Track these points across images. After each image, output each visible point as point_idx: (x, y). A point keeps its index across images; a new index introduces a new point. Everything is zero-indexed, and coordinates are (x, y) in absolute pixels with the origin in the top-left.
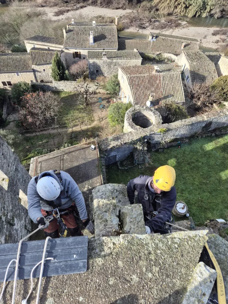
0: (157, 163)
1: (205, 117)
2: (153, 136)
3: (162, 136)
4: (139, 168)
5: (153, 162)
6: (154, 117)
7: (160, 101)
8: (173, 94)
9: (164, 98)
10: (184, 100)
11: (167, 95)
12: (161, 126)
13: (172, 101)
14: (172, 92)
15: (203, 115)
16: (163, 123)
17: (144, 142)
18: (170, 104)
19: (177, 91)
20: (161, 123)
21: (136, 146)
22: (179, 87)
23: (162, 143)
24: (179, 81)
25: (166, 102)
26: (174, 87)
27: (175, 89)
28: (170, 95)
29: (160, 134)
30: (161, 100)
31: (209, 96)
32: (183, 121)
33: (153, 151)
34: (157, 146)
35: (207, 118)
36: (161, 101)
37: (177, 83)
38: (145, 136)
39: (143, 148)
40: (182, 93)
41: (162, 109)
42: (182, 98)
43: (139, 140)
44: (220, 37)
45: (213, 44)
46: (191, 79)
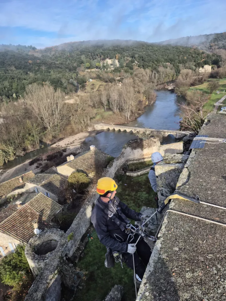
0: (90, 267)
2: (67, 249)
3: (73, 242)
4: (80, 289)
5: (86, 271)
6: (53, 234)
7: (44, 222)
10: (62, 207)
12: (66, 235)
13: (54, 215)
16: (65, 233)
17: (65, 261)
18: (54, 217)
22: (49, 202)
23: (77, 248)
24: (46, 198)
26: (46, 204)
32: (77, 218)
33: (77, 262)
34: (77, 255)
37: (45, 200)
38: (61, 255)
40: (56, 203)
41: (52, 226)
42: (59, 206)
44: (37, 163)
45: (36, 170)
46: (51, 192)
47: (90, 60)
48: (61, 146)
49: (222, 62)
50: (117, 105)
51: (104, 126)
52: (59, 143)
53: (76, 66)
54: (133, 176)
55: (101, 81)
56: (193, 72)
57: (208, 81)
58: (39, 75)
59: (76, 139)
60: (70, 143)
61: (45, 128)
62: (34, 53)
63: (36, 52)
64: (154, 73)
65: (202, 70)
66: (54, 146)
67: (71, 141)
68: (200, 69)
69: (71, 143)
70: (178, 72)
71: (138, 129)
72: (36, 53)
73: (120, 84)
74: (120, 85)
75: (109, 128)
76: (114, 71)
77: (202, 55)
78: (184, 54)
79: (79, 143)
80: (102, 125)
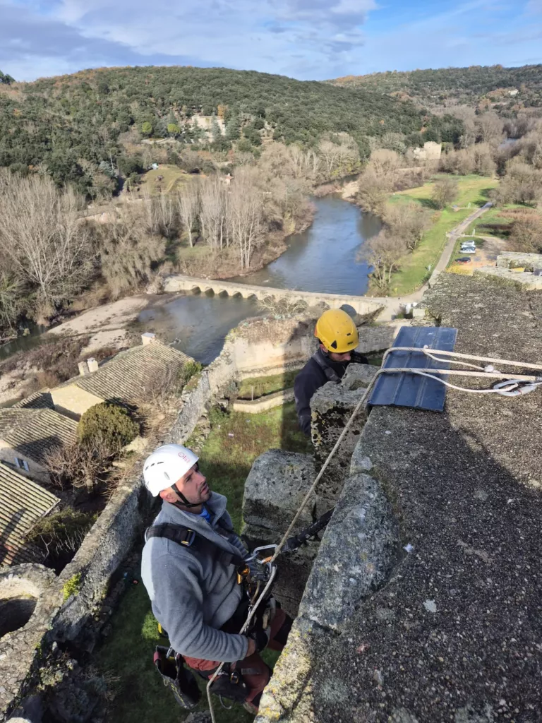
0: (127, 664)
1: (125, 488)
2: (61, 618)
3: (80, 599)
5: (116, 674)
6: (24, 581)
7: (4, 543)
8: (20, 508)
9: (8, 530)
10: (56, 499)
11: (9, 520)
12: (61, 581)
13: (32, 522)
14: (15, 505)
15: (118, 489)
16: (58, 573)
17: (55, 654)
18: (34, 529)
19: (25, 495)
20: (55, 575)
21: (42, 684)
22: (22, 487)
23: (93, 614)
24: (12, 476)
25: (22, 533)
26: (11, 493)
27: (15, 496)
28: (17, 515)
29: (75, 599)
30: (6, 539)
31: (94, 458)
32: (94, 530)
33: (91, 652)
34: (91, 632)
35: (129, 486)
36: (7, 543)
37: (8, 483)
38: (44, 639)
39: (64, 668)
40: (40, 490)
41: (26, 554)
42: (50, 499)
43: (39, 661)
44: (9, 376)
45: (6, 393)
46: (33, 459)
47: (152, 114)
48: (76, 332)
49: (466, 137)
50: (219, 232)
51: (187, 282)
52: (69, 324)
53: (118, 129)
54: (249, 413)
55: (181, 168)
56: (401, 157)
57: (435, 180)
58: (18, 147)
59: (114, 315)
60: (99, 324)
61: (33, 285)
62: (7, 92)
63: (12, 89)
64: (309, 154)
65: (421, 153)
66: (57, 330)
67: (100, 320)
68: (415, 151)
69: (103, 325)
70: (366, 154)
71: (270, 292)
72: (13, 91)
73: (226, 178)
74: (228, 181)
75: (198, 288)
76: (212, 145)
77: (420, 119)
78: (379, 114)
79: (122, 325)
80: (181, 280)
